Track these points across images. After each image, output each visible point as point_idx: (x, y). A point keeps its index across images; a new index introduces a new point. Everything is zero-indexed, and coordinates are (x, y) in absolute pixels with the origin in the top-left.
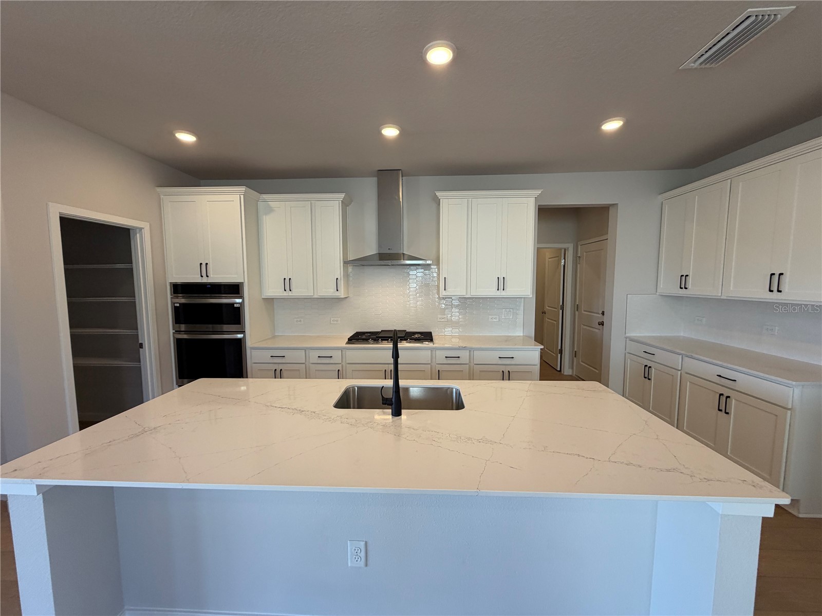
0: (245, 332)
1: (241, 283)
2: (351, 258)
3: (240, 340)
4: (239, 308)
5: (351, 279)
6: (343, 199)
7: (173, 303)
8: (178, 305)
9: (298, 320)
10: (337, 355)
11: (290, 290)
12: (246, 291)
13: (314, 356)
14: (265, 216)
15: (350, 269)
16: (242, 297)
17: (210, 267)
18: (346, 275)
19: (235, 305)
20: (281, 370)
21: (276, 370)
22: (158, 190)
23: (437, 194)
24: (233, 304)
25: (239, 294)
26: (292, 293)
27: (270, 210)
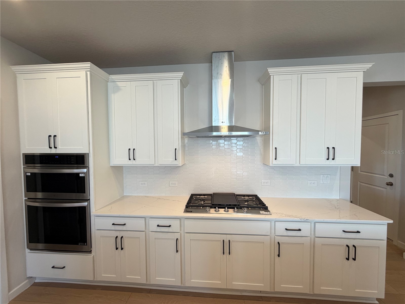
0: (89, 200)
1: (85, 154)
2: (187, 131)
3: (84, 208)
4: (84, 177)
5: (187, 148)
6: (182, 78)
7: (25, 173)
8: (29, 174)
9: (143, 182)
10: (175, 225)
11: (134, 159)
12: (91, 162)
13: (153, 224)
14: (113, 95)
15: (186, 140)
16: (87, 167)
17: (58, 139)
18: (183, 146)
19: (81, 175)
20: (122, 237)
21: (117, 237)
22: (13, 68)
23: (269, 70)
24: (78, 174)
25: (84, 164)
26: (136, 162)
27: (118, 89)
